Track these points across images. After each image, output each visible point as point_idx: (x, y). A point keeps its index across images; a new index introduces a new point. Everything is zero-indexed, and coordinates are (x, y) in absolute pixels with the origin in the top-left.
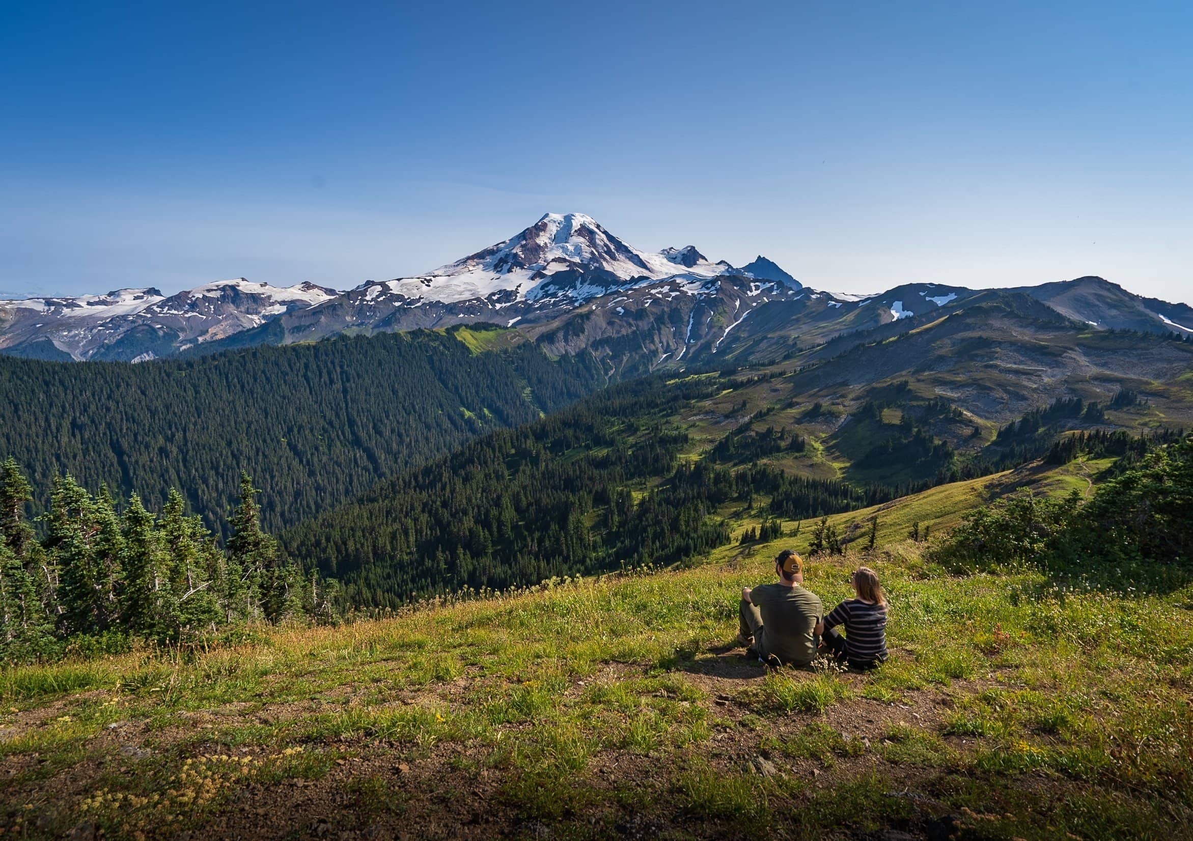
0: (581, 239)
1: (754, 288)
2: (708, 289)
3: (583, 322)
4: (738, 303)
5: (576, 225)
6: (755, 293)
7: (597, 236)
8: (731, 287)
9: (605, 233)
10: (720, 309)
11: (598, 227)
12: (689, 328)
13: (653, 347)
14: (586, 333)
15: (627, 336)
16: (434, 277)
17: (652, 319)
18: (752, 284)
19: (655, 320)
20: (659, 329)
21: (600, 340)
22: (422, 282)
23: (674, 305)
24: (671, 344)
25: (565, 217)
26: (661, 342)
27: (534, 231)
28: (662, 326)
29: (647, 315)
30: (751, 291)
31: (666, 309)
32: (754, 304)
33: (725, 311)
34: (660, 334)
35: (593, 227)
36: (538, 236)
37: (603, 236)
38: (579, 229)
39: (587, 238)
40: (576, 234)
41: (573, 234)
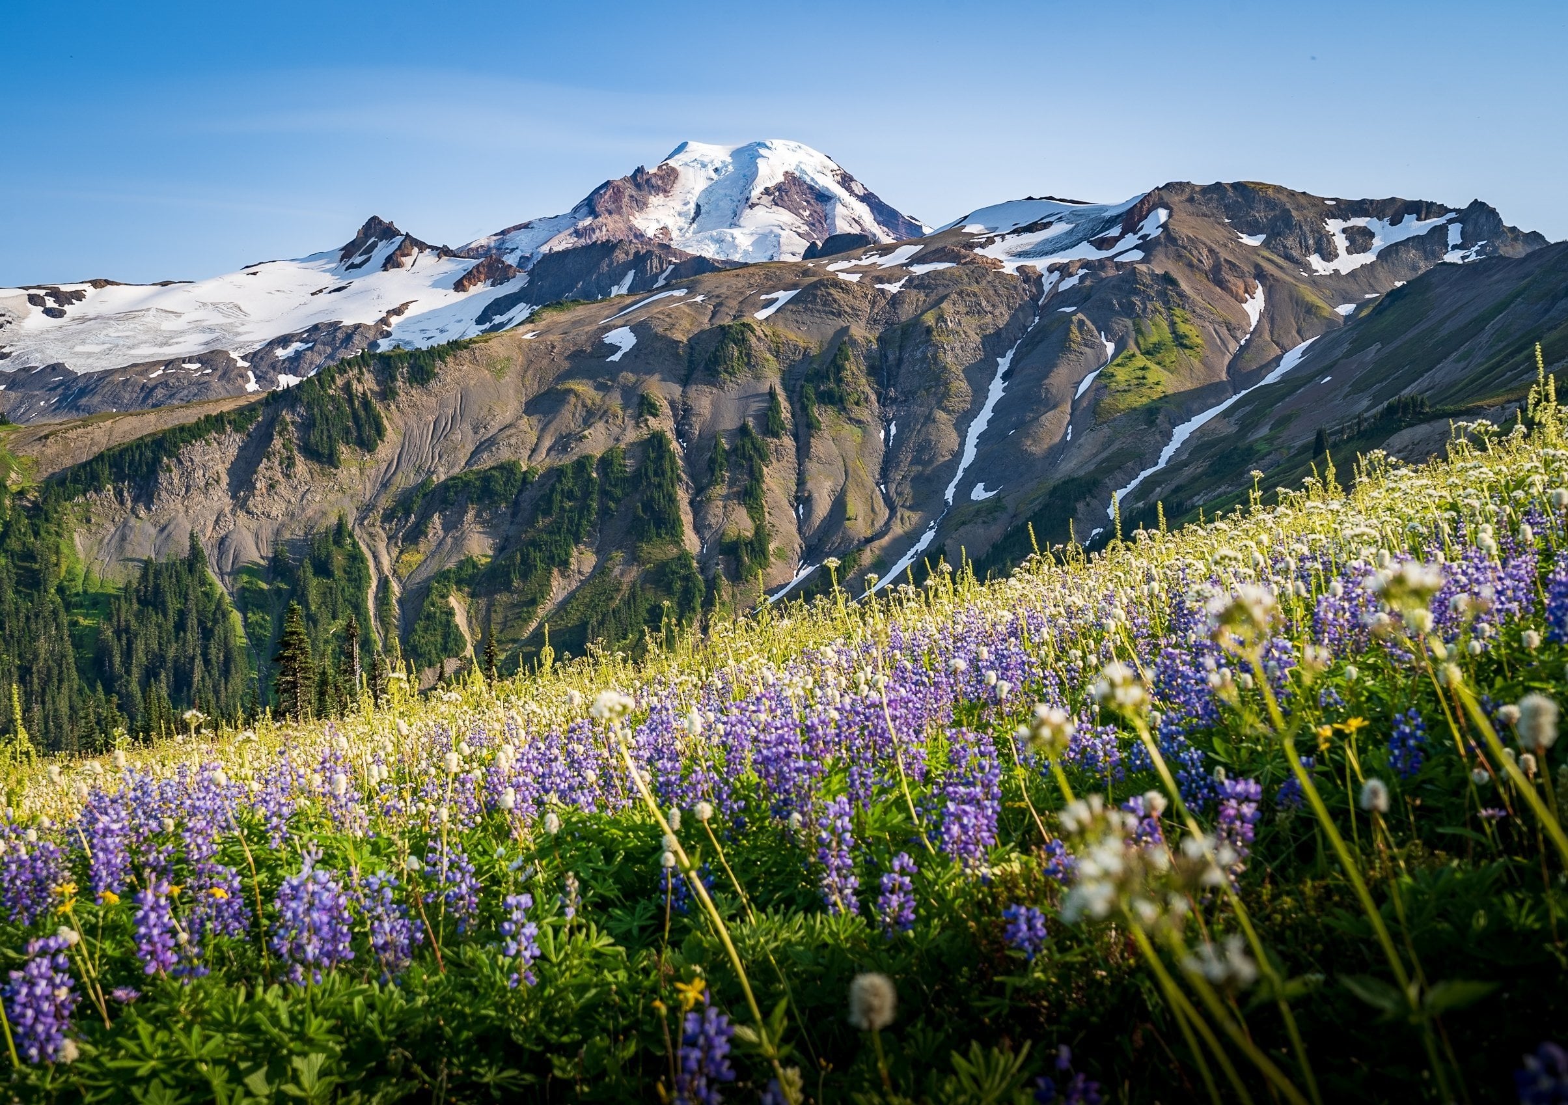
0: (784, 216)
1: (1341, 242)
2: (1101, 244)
3: (387, 394)
4: (1254, 307)
5: (770, 172)
6: (1347, 263)
7: (839, 209)
8: (1220, 234)
9: (868, 199)
10: (1158, 331)
11: (846, 181)
12: (979, 425)
13: (741, 524)
14: (386, 450)
15: (605, 463)
16: (96, 284)
17: (772, 378)
18: (1334, 226)
19: (789, 379)
20: (804, 431)
21: (445, 486)
22: (34, 300)
23: (906, 312)
24: (855, 506)
25: (735, 154)
26: (802, 500)
27: (630, 190)
28: (823, 415)
29: (749, 360)
30: (1329, 255)
31: (859, 331)
32: (1345, 309)
33: (1180, 340)
34: (803, 452)
35: (829, 183)
36: (642, 205)
37: (863, 211)
38: (779, 187)
39: (807, 213)
40: (766, 199)
41: (755, 201)
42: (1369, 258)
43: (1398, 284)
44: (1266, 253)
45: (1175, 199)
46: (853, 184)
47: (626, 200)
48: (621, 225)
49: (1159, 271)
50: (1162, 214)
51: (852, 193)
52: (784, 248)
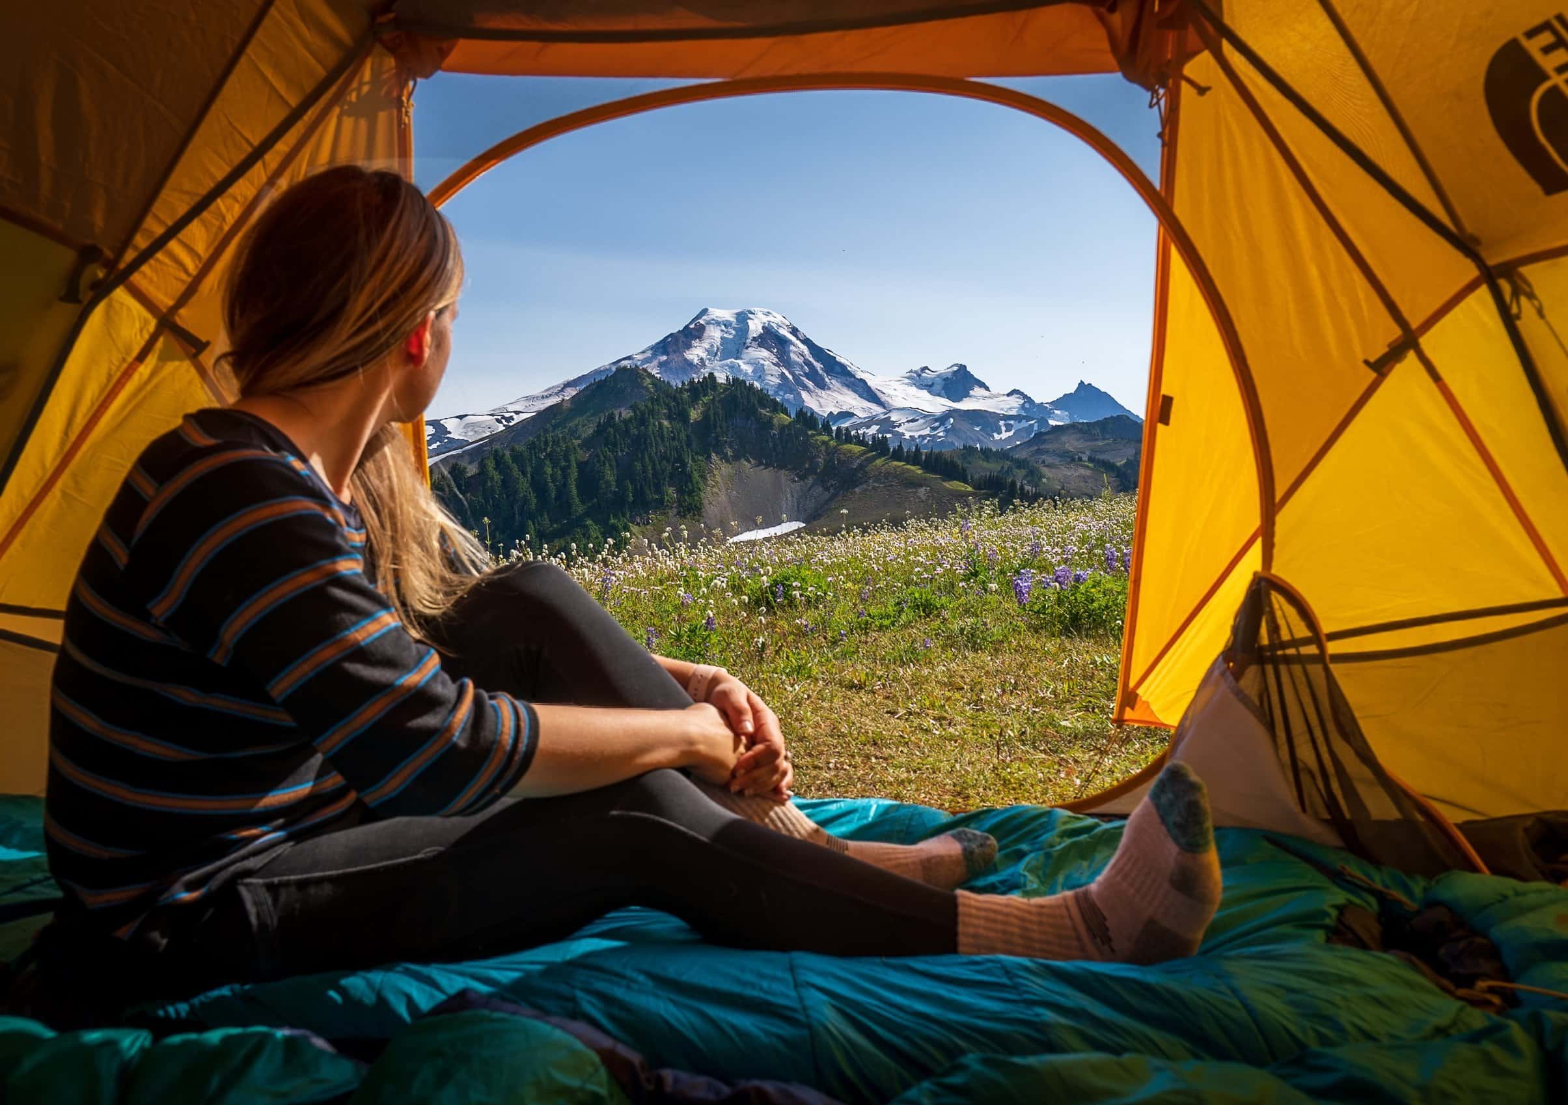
0: (765, 353)
1: (1003, 429)
2: (934, 428)
5: (755, 328)
6: (1004, 435)
7: (792, 348)
8: (968, 427)
9: (807, 342)
11: (794, 331)
18: (1002, 423)
25: (737, 315)
27: (682, 339)
30: (999, 433)
35: (785, 332)
36: (689, 346)
37: (804, 348)
38: (760, 336)
39: (775, 350)
40: (755, 344)
41: (749, 345)
42: (1011, 433)
43: (1018, 443)
44: (981, 433)
45: (955, 414)
46: (798, 333)
47: (681, 344)
48: (680, 358)
49: (950, 440)
50: (952, 420)
51: (798, 338)
52: (767, 372)
